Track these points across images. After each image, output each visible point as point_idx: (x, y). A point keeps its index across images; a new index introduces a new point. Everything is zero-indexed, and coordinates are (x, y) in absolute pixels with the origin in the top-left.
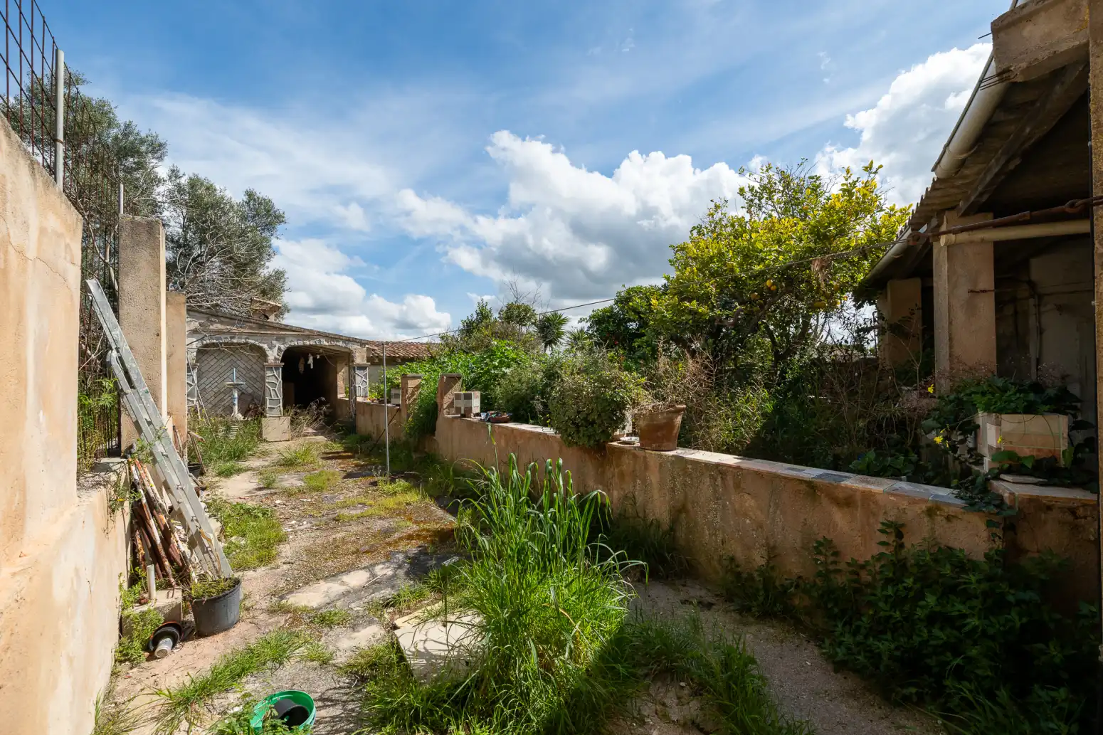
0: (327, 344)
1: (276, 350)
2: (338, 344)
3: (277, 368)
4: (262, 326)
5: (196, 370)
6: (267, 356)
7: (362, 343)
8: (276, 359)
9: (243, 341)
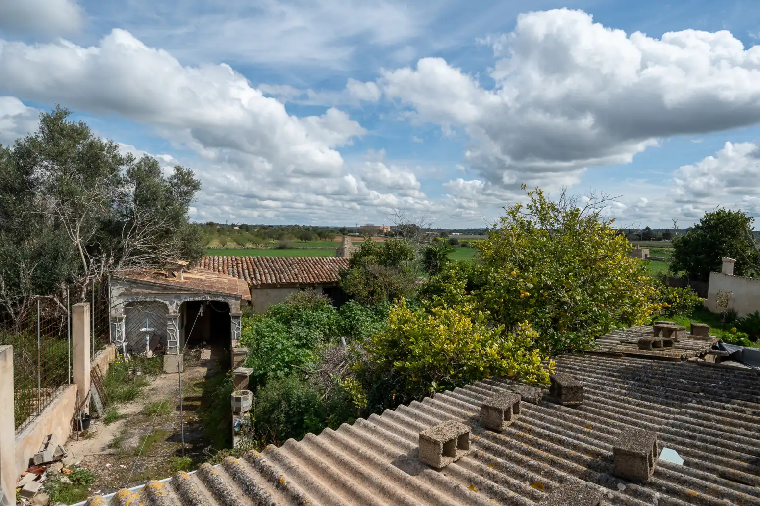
0: (211, 299)
1: (174, 305)
2: (219, 299)
3: (176, 319)
4: (165, 288)
5: (124, 320)
6: (168, 309)
7: (237, 298)
8: (174, 312)
9: (152, 300)
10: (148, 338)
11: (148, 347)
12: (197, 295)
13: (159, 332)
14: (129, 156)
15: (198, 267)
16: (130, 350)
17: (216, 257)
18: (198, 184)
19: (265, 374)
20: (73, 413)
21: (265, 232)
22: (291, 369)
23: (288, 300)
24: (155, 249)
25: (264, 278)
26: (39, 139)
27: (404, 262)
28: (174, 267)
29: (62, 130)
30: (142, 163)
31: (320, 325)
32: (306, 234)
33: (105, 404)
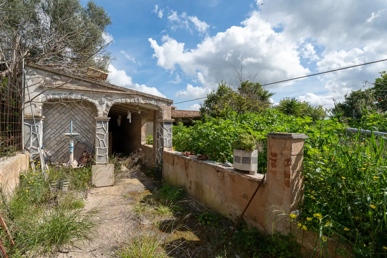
0: (143, 102)
1: (104, 106)
2: (151, 102)
3: (105, 122)
5: (41, 122)
6: (97, 111)
7: (168, 103)
8: (104, 114)
9: (79, 97)
10: (72, 145)
11: (72, 156)
13: (84, 140)
16: (49, 160)
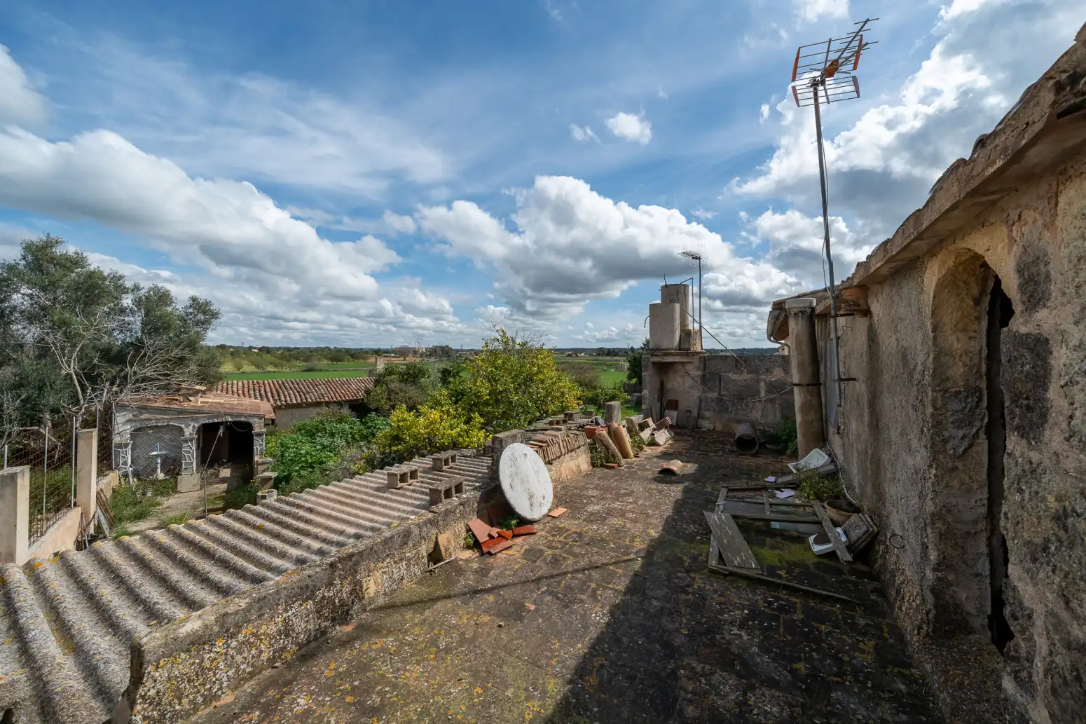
0: (231, 420)
1: (191, 428)
3: (192, 440)
4: (181, 412)
5: (130, 446)
6: (184, 432)
7: (260, 417)
8: (191, 434)
9: (165, 424)
10: (159, 461)
11: (159, 470)
12: (217, 417)
13: (173, 455)
14: (135, 286)
15: (214, 392)
16: (136, 474)
17: (235, 382)
18: (217, 314)
19: (290, 475)
20: (76, 534)
21: (289, 355)
22: (313, 468)
23: (312, 417)
24: (167, 375)
25: (288, 399)
26: (20, 267)
27: (423, 380)
28: (191, 392)
29: (52, 259)
30: (151, 293)
31: (344, 435)
32: (337, 356)
33: (111, 526)
